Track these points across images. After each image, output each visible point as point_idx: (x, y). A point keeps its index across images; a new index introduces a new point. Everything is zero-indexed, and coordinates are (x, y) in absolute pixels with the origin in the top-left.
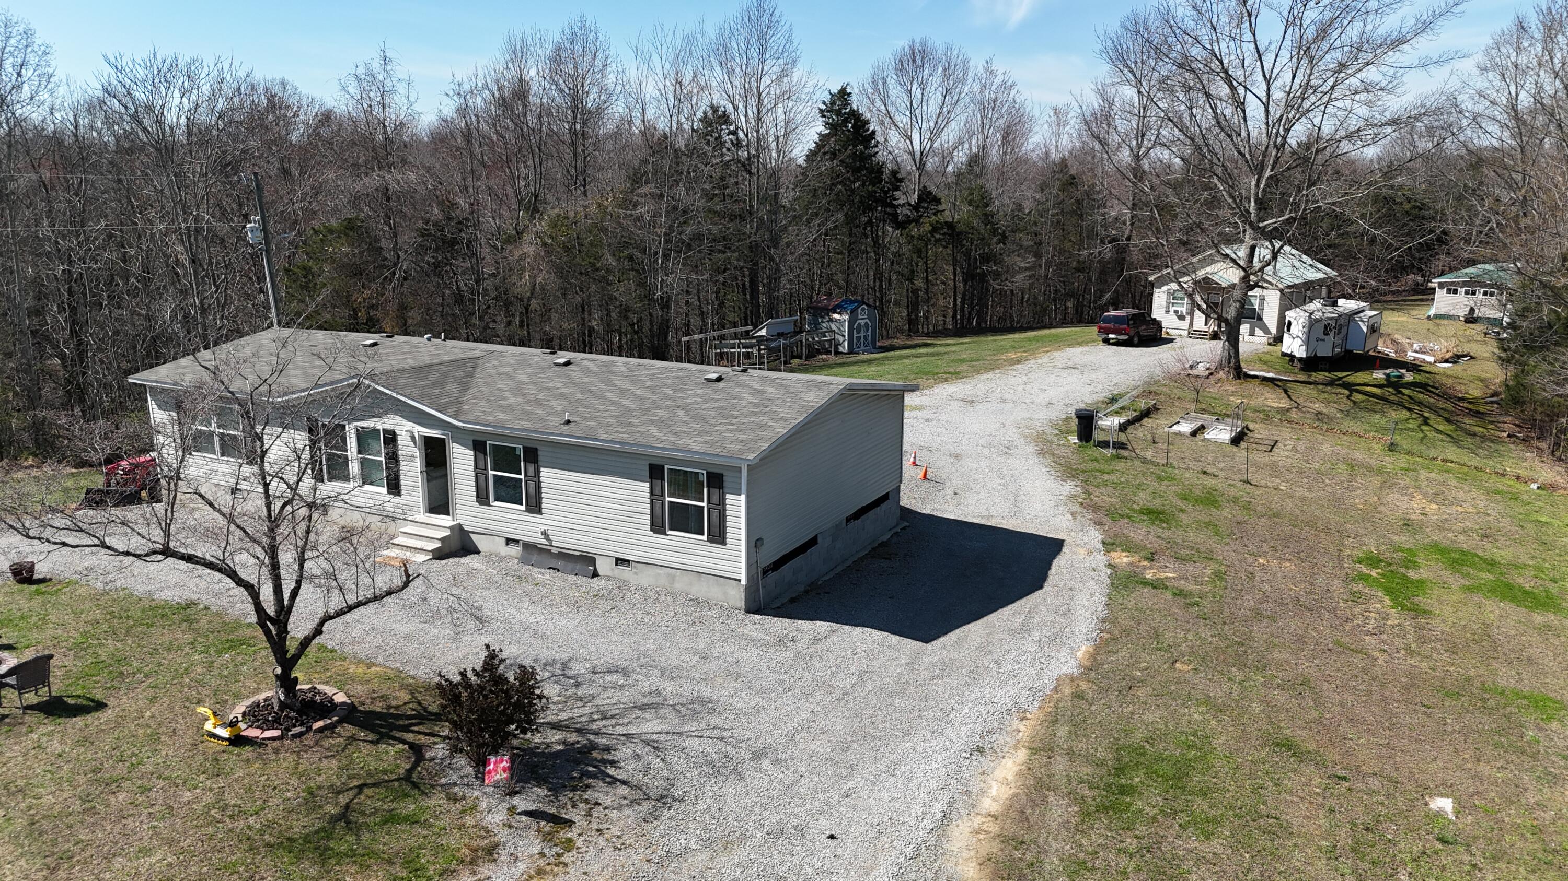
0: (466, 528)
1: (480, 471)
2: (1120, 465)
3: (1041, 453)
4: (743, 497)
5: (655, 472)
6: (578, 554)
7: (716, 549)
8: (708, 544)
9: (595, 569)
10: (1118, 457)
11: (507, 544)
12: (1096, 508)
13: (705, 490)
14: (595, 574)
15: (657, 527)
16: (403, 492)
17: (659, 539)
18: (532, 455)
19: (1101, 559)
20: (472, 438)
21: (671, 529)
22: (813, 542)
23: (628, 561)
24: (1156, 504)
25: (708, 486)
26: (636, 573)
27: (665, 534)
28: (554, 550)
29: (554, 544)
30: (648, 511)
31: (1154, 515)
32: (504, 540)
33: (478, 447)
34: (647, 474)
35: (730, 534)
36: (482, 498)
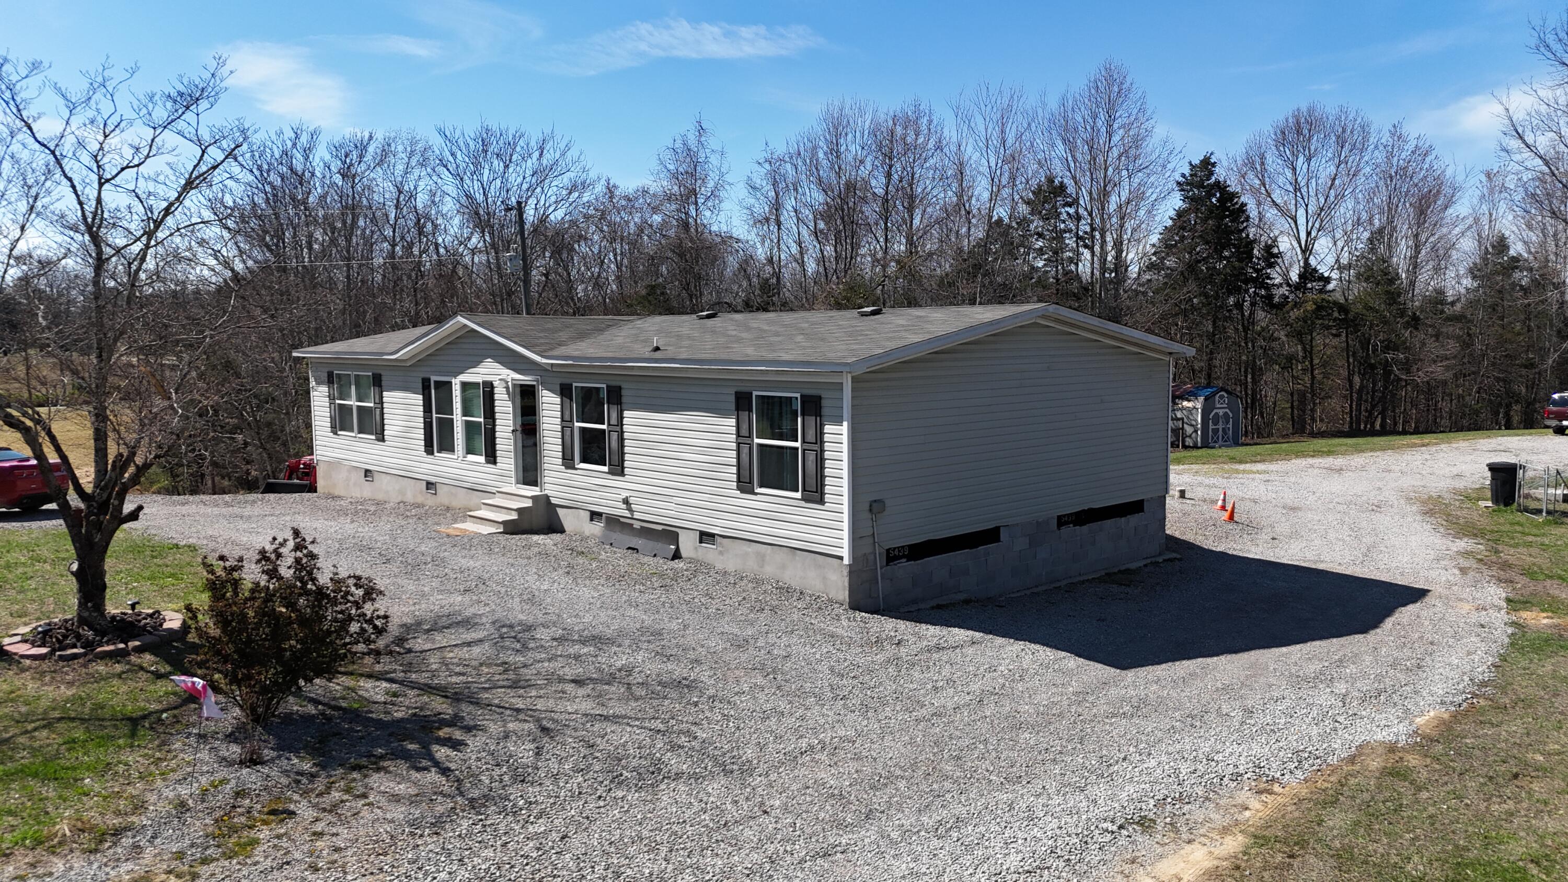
0: (554, 501)
1: (566, 423)
4: (845, 428)
5: (742, 402)
6: (660, 528)
7: (812, 511)
8: (803, 504)
9: (677, 550)
10: (1556, 523)
11: (592, 520)
13: (799, 420)
14: (677, 556)
15: (745, 485)
16: (499, 459)
17: (747, 501)
18: (616, 396)
19: (1503, 616)
20: (559, 381)
21: (761, 485)
22: (991, 536)
23: (712, 536)
25: (803, 415)
26: (721, 553)
27: (753, 493)
28: (637, 525)
29: (636, 516)
30: (734, 461)
32: (588, 514)
33: (565, 391)
34: (733, 406)
35: (830, 487)
36: (568, 461)
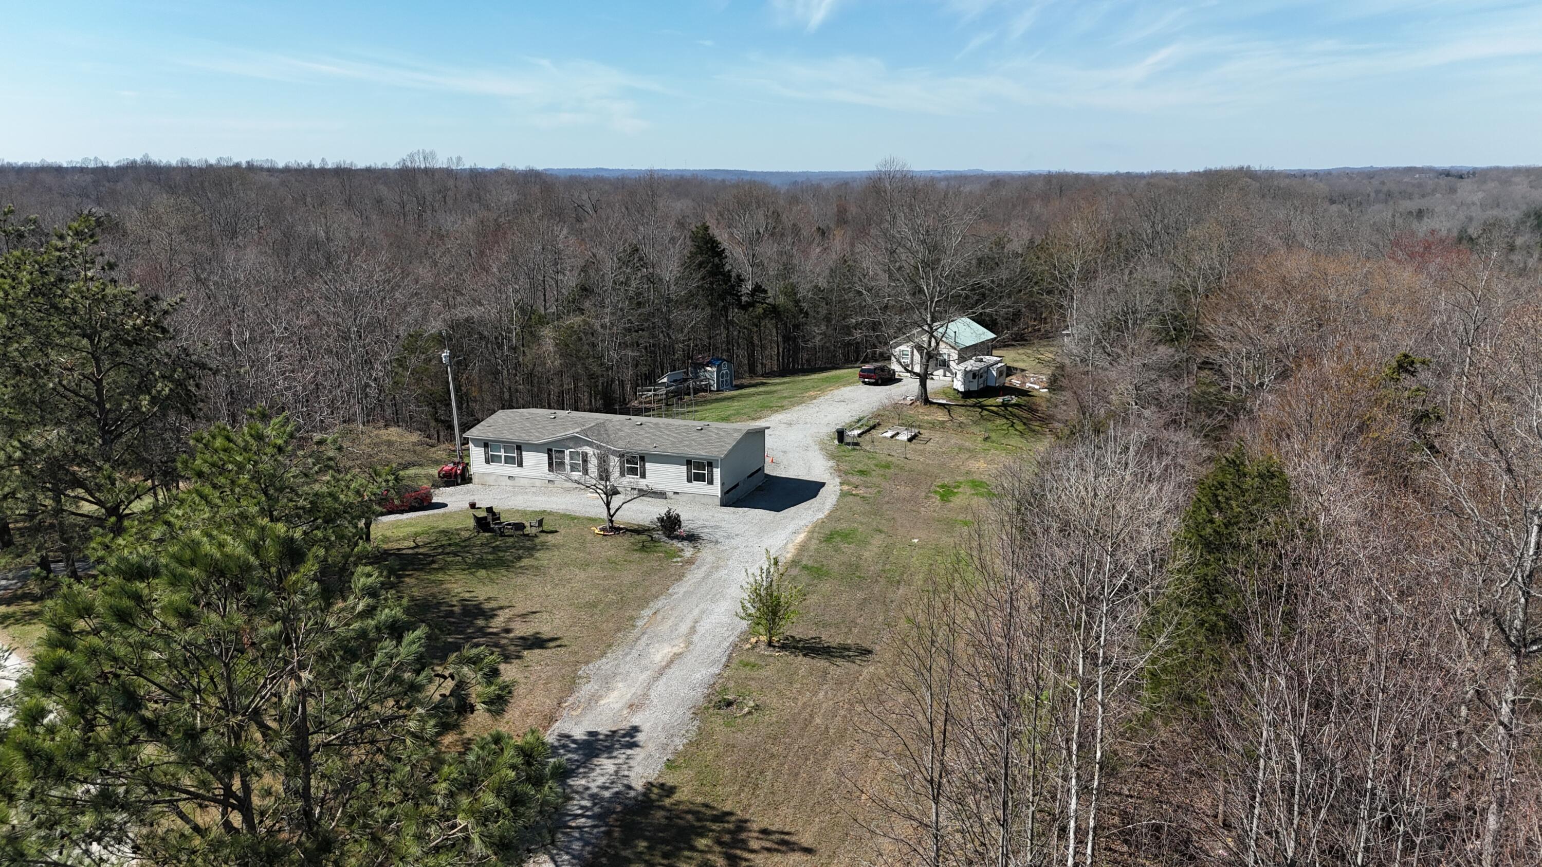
0: (615, 485)
1: (621, 465)
2: (854, 453)
3: (821, 449)
4: (719, 469)
5: (688, 462)
6: (660, 491)
7: (710, 486)
8: (707, 485)
9: (666, 496)
10: (854, 449)
11: (632, 490)
12: (840, 471)
14: (666, 498)
15: (689, 480)
16: (588, 474)
17: (690, 484)
18: (642, 459)
19: (839, 488)
20: (619, 453)
21: (694, 481)
22: (737, 485)
23: (678, 493)
24: (865, 468)
25: (707, 466)
26: (681, 496)
27: (692, 483)
28: (651, 491)
29: (651, 488)
30: (686, 476)
31: (862, 472)
32: (630, 488)
33: (621, 456)
34: (686, 463)
35: (715, 481)
36: (622, 474)
